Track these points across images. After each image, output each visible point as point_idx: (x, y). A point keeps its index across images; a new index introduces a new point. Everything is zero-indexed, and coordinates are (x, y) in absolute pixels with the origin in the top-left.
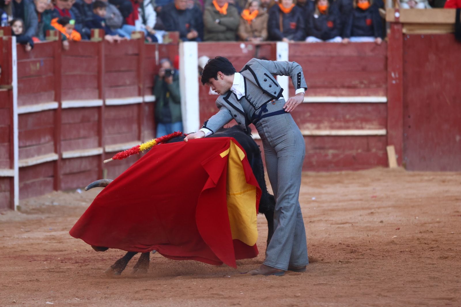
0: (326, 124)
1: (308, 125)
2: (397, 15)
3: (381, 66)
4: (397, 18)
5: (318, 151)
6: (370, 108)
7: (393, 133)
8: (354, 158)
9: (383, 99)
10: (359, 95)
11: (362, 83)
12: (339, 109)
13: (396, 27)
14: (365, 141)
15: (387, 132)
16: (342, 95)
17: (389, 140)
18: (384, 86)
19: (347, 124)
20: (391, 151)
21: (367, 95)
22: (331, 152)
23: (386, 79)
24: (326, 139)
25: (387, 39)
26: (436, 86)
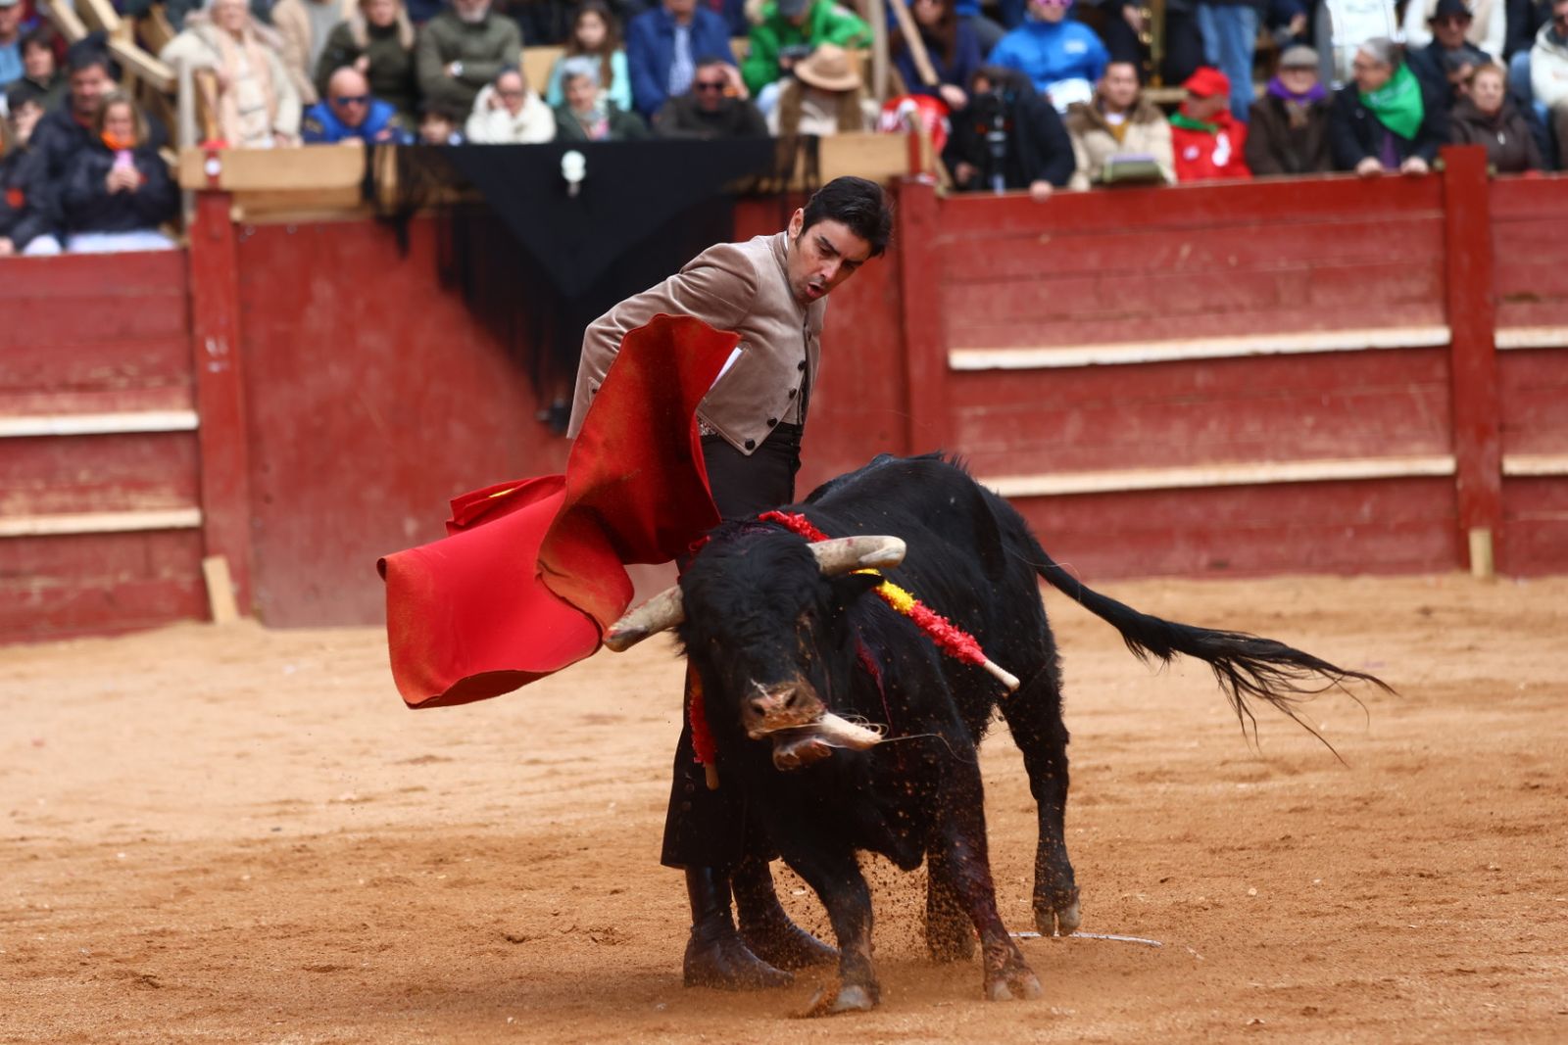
0: (20, 499)
2: (213, 167)
3: (174, 320)
4: (213, 179)
6: (146, 448)
7: (221, 519)
8: (109, 598)
9: (187, 420)
10: (112, 408)
11: (119, 373)
12: (58, 453)
13: (214, 205)
14: (138, 546)
15: (204, 518)
16: (62, 412)
17: (210, 540)
18: (185, 380)
19: (82, 499)
20: (217, 572)
21: (138, 408)
22: (37, 584)
23: (193, 359)
24: (23, 548)
25: (188, 236)
26: (338, 374)
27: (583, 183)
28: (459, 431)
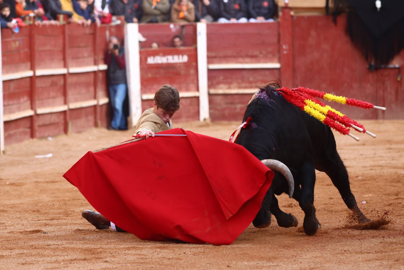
0: (235, 84)
1: (222, 86)
2: (287, 1)
3: (275, 40)
4: (287, 4)
5: (229, 106)
6: (267, 73)
9: (277, 65)
10: (258, 62)
11: (261, 53)
12: (245, 73)
13: (286, 11)
16: (247, 63)
18: (277, 55)
19: (251, 85)
21: (266, 62)
22: (239, 106)
23: (280, 50)
24: (236, 97)
25: (279, 20)
26: (316, 55)
27: (381, 8)
28: (346, 70)
